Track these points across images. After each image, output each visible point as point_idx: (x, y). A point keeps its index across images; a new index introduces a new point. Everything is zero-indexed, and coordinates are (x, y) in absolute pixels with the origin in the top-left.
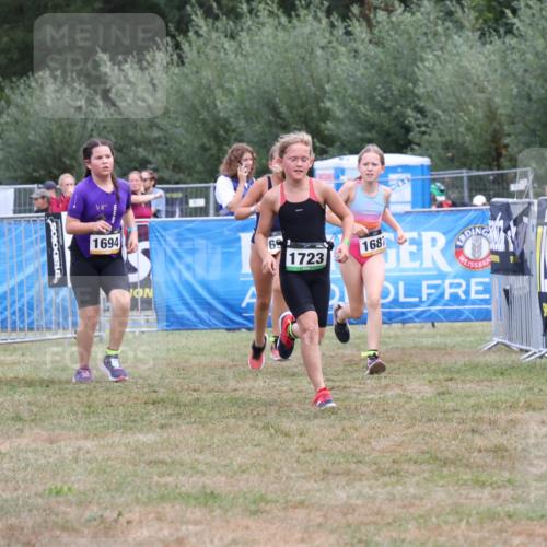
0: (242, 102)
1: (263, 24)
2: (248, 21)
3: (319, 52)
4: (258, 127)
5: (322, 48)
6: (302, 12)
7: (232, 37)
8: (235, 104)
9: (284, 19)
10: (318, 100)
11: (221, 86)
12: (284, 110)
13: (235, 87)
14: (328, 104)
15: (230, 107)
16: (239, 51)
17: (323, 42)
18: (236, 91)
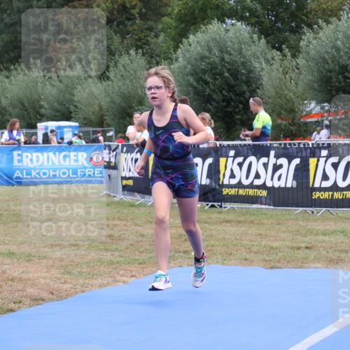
0: (11, 101)
1: (19, 73)
2: (14, 73)
3: (39, 84)
4: (17, 110)
5: (41, 83)
6: (34, 70)
7: (8, 77)
8: (9, 101)
9: (27, 72)
10: (39, 101)
11: (3, 95)
12: (26, 104)
13: (9, 96)
14: (42, 103)
15: (7, 102)
16: (10, 83)
17: (41, 81)
18: (9, 97)
